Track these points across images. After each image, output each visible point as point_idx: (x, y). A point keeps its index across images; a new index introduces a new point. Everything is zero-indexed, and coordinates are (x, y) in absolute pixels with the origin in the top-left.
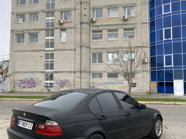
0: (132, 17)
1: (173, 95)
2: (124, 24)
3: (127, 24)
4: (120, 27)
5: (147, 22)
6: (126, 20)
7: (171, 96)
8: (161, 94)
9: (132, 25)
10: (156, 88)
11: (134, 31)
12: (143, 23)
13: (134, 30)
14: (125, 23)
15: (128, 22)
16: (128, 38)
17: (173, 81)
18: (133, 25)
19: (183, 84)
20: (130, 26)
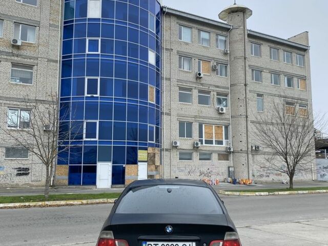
0: (30, 45)
1: (95, 187)
2: (13, 55)
3: (20, 55)
4: (5, 57)
5: (56, 59)
6: (18, 47)
7: (91, 189)
8: (74, 187)
9: (30, 59)
10: (67, 177)
11: (31, 71)
12: (49, 61)
13: (32, 69)
14: (15, 52)
15: (22, 52)
16: (18, 81)
17: (96, 164)
18: (32, 60)
19: (110, 169)
20: (26, 60)
